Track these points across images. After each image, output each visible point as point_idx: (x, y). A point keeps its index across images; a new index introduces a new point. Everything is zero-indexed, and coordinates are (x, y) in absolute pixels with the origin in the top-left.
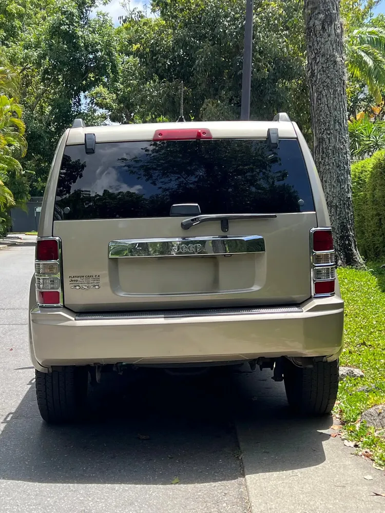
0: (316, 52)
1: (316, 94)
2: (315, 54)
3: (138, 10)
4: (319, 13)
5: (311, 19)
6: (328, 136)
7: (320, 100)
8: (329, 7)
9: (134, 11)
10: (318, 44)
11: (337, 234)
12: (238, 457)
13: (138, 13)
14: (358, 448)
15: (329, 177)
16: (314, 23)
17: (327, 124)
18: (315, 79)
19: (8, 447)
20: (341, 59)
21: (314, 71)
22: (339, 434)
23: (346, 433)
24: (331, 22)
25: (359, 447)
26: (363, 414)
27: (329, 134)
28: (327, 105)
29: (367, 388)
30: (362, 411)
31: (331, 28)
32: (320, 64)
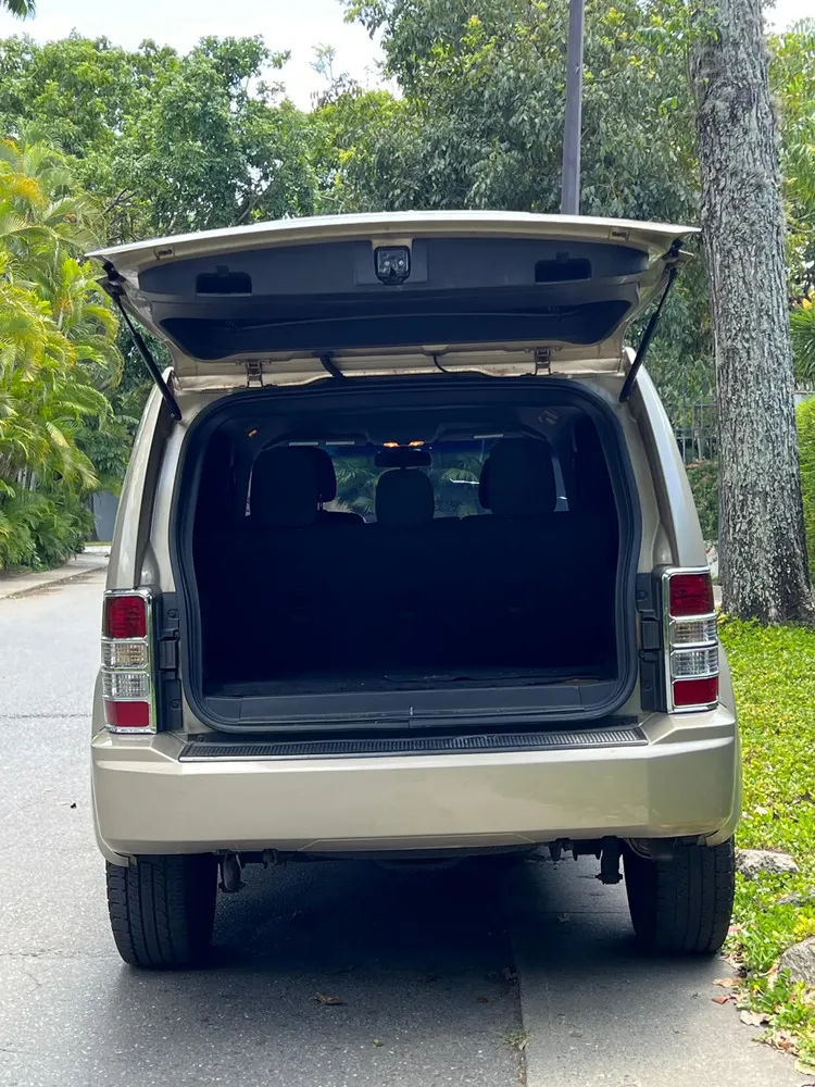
0: (718, 166)
1: (718, 256)
2: (717, 171)
3: (349, 79)
4: (724, 84)
5: (706, 97)
6: (746, 345)
7: (728, 267)
8: (745, 72)
9: (341, 79)
10: (722, 150)
11: (768, 552)
12: (516, 1045)
13: (351, 83)
14: (767, 1029)
15: (748, 431)
16: (714, 107)
17: (744, 319)
18: (716, 224)
19: (51, 1020)
20: (773, 180)
21: (715, 206)
22: (733, 998)
23: (746, 995)
24: (750, 104)
25: (771, 1027)
26: (785, 954)
27: (747, 341)
28: (744, 278)
29: (800, 898)
30: (783, 947)
31: (750, 116)
32: (726, 192)
